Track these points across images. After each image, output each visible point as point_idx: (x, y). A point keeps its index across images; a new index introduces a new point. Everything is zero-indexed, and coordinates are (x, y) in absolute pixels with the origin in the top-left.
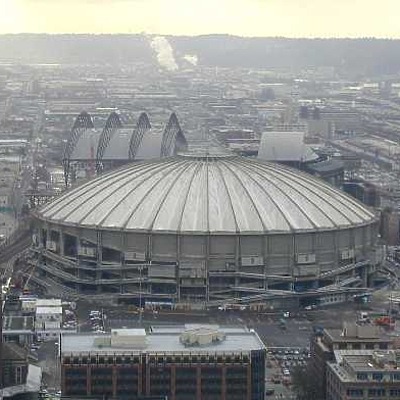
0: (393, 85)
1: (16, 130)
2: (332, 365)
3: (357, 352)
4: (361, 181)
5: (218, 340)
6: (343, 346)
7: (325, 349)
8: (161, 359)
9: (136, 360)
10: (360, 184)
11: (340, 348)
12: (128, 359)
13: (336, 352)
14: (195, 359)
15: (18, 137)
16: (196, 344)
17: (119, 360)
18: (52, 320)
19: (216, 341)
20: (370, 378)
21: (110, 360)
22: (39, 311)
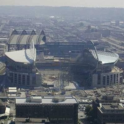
0: (120, 22)
2: (99, 108)
5: (64, 100)
8: (46, 106)
12: (36, 106)
13: (100, 104)
15: (5, 38)
16: (57, 101)
17: (33, 106)
18: (14, 94)
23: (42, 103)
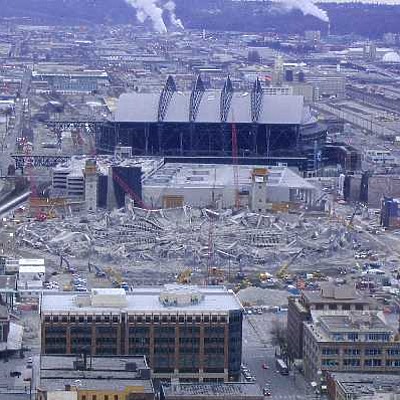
2: (309, 326)
3: (333, 313)
4: (343, 144)
5: (197, 300)
6: (320, 306)
7: (302, 309)
8: (140, 319)
9: (115, 319)
10: (342, 147)
11: (317, 309)
12: (107, 319)
13: (313, 313)
14: (173, 319)
15: (5, 98)
16: (175, 304)
17: (98, 319)
18: (35, 279)
19: (194, 301)
20: (346, 338)
21: (90, 319)
22: (22, 270)
23: (127, 309)
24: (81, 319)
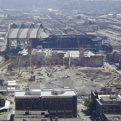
1: (2, 29)
3: (105, 96)
4: (107, 44)
6: (101, 94)
7: (95, 95)
14: (56, 98)
15: (3, 32)
18: (13, 87)
19: (62, 93)
21: (30, 99)
24: (27, 99)
